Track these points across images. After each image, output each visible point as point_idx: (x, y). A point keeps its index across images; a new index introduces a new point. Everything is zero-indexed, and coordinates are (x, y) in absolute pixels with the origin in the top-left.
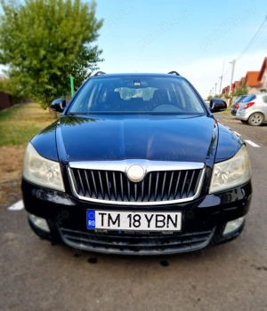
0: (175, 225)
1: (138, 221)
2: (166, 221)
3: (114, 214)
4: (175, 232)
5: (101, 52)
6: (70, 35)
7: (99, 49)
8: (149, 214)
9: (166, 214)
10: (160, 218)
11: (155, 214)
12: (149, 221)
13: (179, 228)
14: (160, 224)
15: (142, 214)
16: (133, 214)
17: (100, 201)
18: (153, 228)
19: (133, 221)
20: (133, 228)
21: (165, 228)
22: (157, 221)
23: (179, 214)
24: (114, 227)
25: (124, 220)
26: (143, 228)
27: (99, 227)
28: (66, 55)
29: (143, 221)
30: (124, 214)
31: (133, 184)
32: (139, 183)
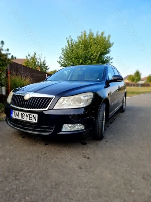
0: (35, 120)
3: (17, 112)
4: (35, 123)
5: (112, 59)
7: (111, 57)
8: (27, 114)
9: (32, 114)
10: (31, 116)
11: (29, 114)
12: (27, 117)
14: (31, 118)
15: (25, 113)
16: (22, 113)
17: (15, 107)
18: (28, 120)
19: (22, 116)
20: (22, 119)
21: (32, 121)
23: (37, 115)
24: (17, 118)
25: (20, 115)
26: (25, 119)
27: (13, 117)
28: (91, 61)
29: (25, 116)
30: (20, 112)
31: (25, 101)
32: (27, 101)
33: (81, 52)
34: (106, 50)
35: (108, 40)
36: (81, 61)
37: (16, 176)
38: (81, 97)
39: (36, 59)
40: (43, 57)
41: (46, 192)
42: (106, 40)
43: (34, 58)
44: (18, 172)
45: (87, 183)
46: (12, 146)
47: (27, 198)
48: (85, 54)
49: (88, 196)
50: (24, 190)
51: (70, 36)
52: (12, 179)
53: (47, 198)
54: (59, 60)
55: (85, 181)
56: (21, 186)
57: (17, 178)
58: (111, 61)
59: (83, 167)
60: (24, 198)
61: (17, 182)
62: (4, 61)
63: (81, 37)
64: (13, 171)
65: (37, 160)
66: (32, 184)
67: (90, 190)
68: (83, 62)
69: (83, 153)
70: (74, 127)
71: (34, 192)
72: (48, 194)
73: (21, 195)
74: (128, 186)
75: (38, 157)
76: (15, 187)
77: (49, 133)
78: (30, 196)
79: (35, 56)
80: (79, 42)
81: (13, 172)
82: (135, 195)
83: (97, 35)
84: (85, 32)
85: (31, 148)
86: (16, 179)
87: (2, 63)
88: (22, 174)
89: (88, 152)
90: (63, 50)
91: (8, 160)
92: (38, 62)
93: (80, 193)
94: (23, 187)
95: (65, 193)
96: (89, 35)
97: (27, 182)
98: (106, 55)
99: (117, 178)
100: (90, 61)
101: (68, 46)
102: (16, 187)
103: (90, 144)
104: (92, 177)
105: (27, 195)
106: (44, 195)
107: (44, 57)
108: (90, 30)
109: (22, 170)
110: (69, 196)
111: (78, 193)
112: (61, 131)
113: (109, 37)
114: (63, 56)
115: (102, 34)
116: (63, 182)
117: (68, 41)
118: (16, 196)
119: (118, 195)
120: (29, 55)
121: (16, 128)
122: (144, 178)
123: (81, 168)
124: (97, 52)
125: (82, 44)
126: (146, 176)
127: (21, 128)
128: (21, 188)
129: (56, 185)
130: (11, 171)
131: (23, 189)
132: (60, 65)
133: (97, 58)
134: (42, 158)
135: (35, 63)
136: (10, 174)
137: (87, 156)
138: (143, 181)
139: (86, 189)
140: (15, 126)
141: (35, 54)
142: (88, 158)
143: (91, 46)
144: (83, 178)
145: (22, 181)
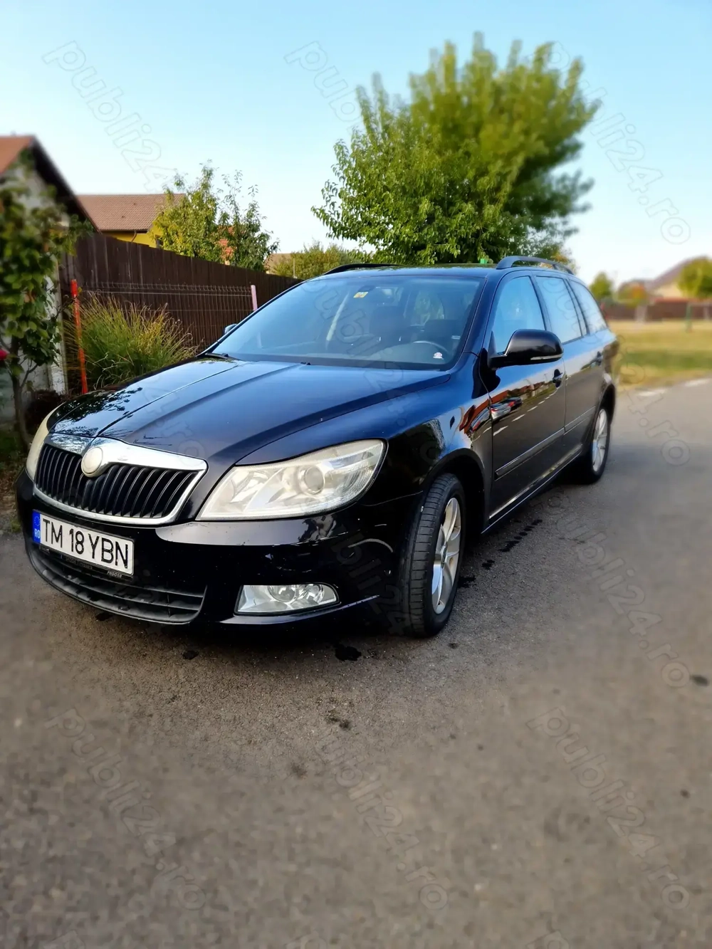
0: (125, 562)
1: (81, 543)
2: (114, 552)
3: (57, 523)
4: (126, 577)
5: (586, 187)
6: (496, 157)
7: (583, 180)
8: (94, 534)
9: (114, 539)
10: (107, 546)
11: (102, 536)
12: (94, 547)
13: (129, 570)
14: (107, 556)
15: (86, 532)
16: (76, 529)
18: (98, 561)
19: (75, 541)
20: (75, 554)
21: (112, 566)
22: (103, 550)
23: (131, 544)
24: (57, 547)
25: (66, 537)
26: (86, 556)
27: (43, 541)
28: (480, 206)
29: (87, 544)
30: (67, 527)
31: (85, 478)
32: (94, 479)
33: (426, 160)
34: (558, 140)
35: (573, 87)
36: (425, 206)
37: (34, 796)
38: (324, 463)
39: (212, 200)
40: (245, 191)
41: (134, 872)
42: (562, 84)
43: (203, 200)
44: (46, 783)
45: (305, 839)
46: (48, 657)
47: (55, 893)
48: (447, 167)
49: (288, 897)
50: (52, 860)
51: (376, 79)
52: (17, 813)
53: (130, 894)
54: (320, 203)
55: (299, 830)
56: (44, 842)
57: (38, 805)
58: (581, 201)
59: (310, 766)
60: (46, 893)
61: (33, 824)
62: (40, 248)
63: (431, 77)
64: (27, 775)
65: (132, 729)
66: (88, 835)
67: (308, 871)
68: (439, 213)
69: (332, 701)
70: (292, 595)
71: (88, 870)
72: (138, 880)
73: (36, 878)
74: (468, 862)
75: (140, 714)
76: (19, 844)
77: (185, 620)
78: (70, 883)
79: (206, 186)
80: (421, 106)
81: (27, 780)
82: (483, 904)
83: (512, 62)
84: (451, 48)
85: (122, 673)
86: (32, 811)
87: (31, 258)
88: (59, 789)
89: (354, 695)
90: (340, 148)
91: (18, 723)
92: (225, 216)
93: (261, 883)
94: (50, 845)
95: (204, 878)
96: (471, 67)
97: (72, 825)
98: (557, 172)
99: (436, 825)
100: (469, 207)
101: (362, 129)
102: (27, 846)
103: (375, 656)
104: (335, 814)
105: (58, 880)
106: (121, 884)
107: (253, 191)
108: (479, 37)
109: (63, 771)
110: (216, 892)
111: (253, 883)
112: (231, 612)
113: (577, 69)
114: (341, 185)
115: (542, 54)
116: (210, 830)
117: (365, 106)
118: (20, 881)
119: (411, 899)
120: (179, 184)
121: (59, 585)
122: (550, 830)
123: (298, 771)
124: (508, 158)
125: (433, 118)
126: (562, 822)
127: (80, 589)
128: (42, 850)
129: (181, 842)
130: (21, 773)
131: (52, 853)
132: (328, 229)
133: (507, 188)
134: (154, 722)
135: (209, 220)
136: (16, 787)
137: (344, 715)
138: (540, 841)
139: (292, 868)
140: (57, 577)
141: (209, 174)
142: (346, 725)
143: (478, 129)
144: (293, 819)
145: (53, 820)
